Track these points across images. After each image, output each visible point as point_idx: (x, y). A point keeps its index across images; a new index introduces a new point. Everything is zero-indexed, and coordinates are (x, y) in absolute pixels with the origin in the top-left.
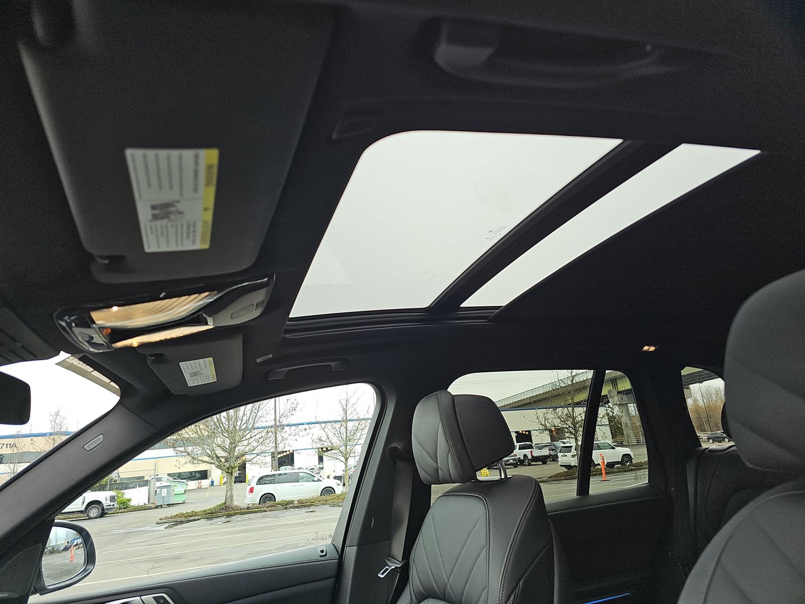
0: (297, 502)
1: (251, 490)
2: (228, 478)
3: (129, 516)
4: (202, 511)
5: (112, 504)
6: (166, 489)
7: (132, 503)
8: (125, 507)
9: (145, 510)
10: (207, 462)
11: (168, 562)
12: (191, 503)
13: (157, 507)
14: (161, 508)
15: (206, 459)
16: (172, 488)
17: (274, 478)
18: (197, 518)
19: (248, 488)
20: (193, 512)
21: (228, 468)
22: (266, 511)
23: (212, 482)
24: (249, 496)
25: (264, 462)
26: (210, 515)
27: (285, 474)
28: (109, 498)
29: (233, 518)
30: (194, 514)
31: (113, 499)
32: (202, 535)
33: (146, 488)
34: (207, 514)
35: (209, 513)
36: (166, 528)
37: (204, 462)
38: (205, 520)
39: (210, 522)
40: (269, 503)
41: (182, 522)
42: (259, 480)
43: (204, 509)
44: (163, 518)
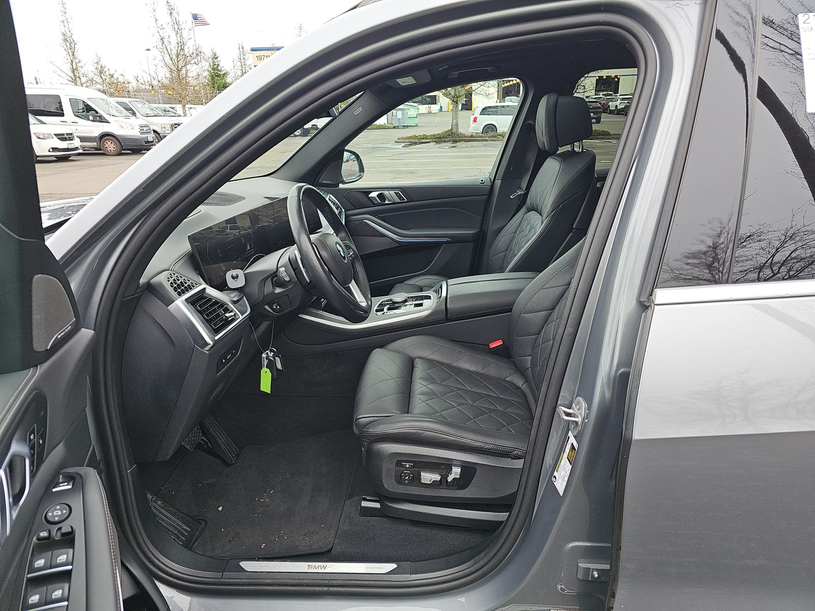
1: (475, 120)
2: (453, 107)
4: (431, 135)
6: (401, 112)
11: (406, 175)
12: (423, 126)
13: (394, 127)
14: (398, 128)
16: (405, 112)
17: (497, 110)
18: (428, 141)
19: (472, 117)
20: (424, 135)
21: (454, 97)
22: (489, 141)
23: (441, 107)
24: (473, 125)
25: (487, 92)
26: (439, 139)
27: (508, 106)
29: (458, 144)
30: (425, 137)
32: (431, 156)
34: (436, 138)
35: (438, 138)
36: (403, 147)
38: (434, 143)
39: (438, 145)
40: (491, 134)
41: (415, 143)
42: (482, 110)
43: (434, 133)
44: (400, 137)
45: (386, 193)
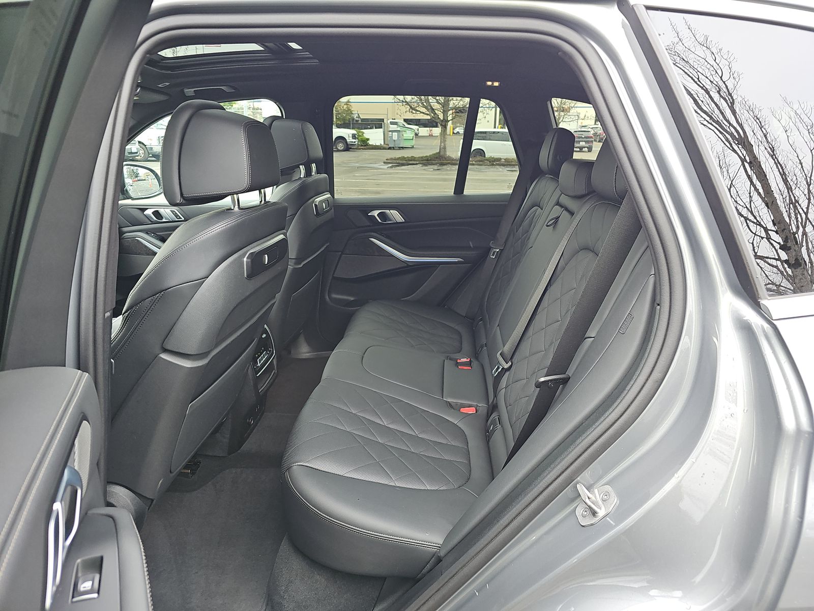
0: (503, 160)
2: (441, 130)
3: (367, 153)
4: (419, 157)
5: (354, 140)
6: (396, 133)
7: (370, 142)
8: (365, 144)
9: (381, 149)
10: (423, 113)
12: (418, 149)
13: (390, 148)
14: (394, 149)
15: (424, 110)
16: (401, 133)
17: (486, 135)
18: (415, 163)
20: (412, 157)
21: (442, 121)
22: (474, 165)
26: (427, 161)
27: (498, 132)
28: (351, 135)
30: (413, 159)
31: (354, 136)
32: (410, 178)
33: (381, 130)
34: (424, 160)
36: (390, 167)
37: (421, 112)
38: (421, 165)
39: (424, 167)
40: (478, 158)
41: (403, 165)
43: (422, 155)
44: (389, 158)
45: (162, 211)
